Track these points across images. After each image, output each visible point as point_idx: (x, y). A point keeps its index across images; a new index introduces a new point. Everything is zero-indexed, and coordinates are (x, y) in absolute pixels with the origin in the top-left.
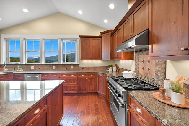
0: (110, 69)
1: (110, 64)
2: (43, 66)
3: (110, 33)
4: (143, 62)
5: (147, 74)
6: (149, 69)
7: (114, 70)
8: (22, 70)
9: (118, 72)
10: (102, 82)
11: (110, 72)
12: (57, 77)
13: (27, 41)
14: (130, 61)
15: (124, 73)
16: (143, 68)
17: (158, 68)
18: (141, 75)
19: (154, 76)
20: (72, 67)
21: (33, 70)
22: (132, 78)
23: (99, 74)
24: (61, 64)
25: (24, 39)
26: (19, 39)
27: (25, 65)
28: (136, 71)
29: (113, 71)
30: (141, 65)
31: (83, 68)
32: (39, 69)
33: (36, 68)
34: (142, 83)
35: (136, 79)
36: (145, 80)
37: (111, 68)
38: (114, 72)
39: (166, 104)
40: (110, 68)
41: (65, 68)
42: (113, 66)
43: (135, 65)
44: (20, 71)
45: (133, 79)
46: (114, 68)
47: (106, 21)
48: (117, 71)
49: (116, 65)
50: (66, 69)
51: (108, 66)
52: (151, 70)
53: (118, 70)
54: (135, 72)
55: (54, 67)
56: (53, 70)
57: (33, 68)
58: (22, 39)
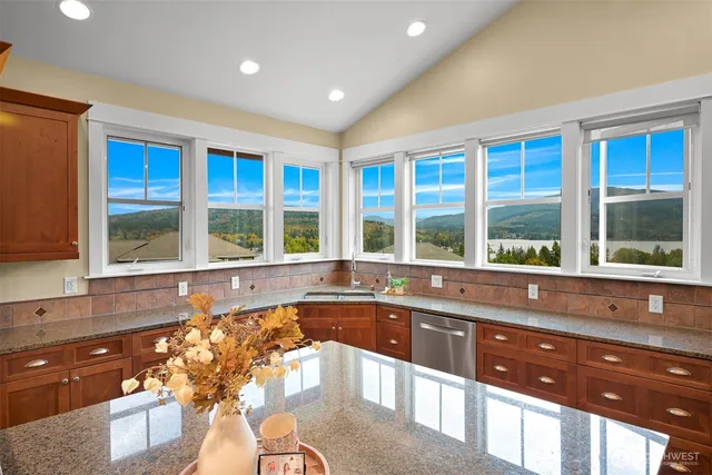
2: (480, 278)
8: (399, 290)
12: (561, 357)
13: (414, 162)
20: (656, 303)
21: (438, 295)
24: (579, 273)
25: (407, 154)
26: (390, 159)
27: (408, 269)
32: (462, 290)
33: (451, 286)
41: (600, 303)
44: (394, 294)
50: (613, 308)
55: (533, 291)
56: (528, 307)
57: (436, 281)
58: (398, 158)
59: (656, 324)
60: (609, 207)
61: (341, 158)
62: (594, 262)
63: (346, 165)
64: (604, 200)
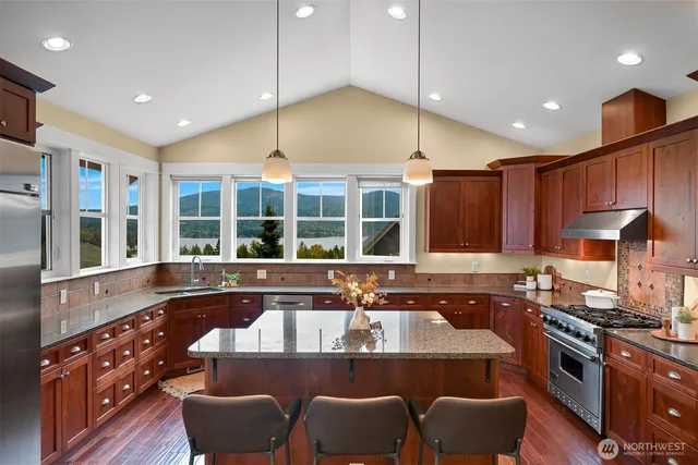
0: (530, 284)
1: (529, 266)
2: (296, 269)
3: (533, 166)
4: (640, 267)
5: (647, 297)
6: (652, 287)
7: (542, 287)
8: (234, 283)
9: (557, 295)
10: (508, 326)
11: (528, 293)
14: (604, 264)
15: (590, 297)
16: (640, 284)
17: (670, 285)
18: (635, 301)
19: (662, 302)
21: (263, 283)
22: (612, 307)
23: (496, 299)
25: (233, 177)
26: (218, 178)
28: (622, 291)
29: (537, 289)
30: (633, 276)
31: (430, 278)
32: (283, 279)
33: (273, 276)
34: (636, 317)
35: (621, 311)
36: (645, 311)
37: (532, 278)
38: (542, 293)
39: (671, 341)
40: (529, 278)
42: (540, 273)
43: (619, 274)
44: (230, 286)
45: (613, 310)
46: (545, 281)
47: (519, 125)
48: (553, 289)
49: (549, 270)
51: (522, 272)
52: (656, 288)
53: (556, 287)
54: (618, 293)
57: (262, 274)
58: (227, 179)
61: (160, 169)
63: (166, 177)
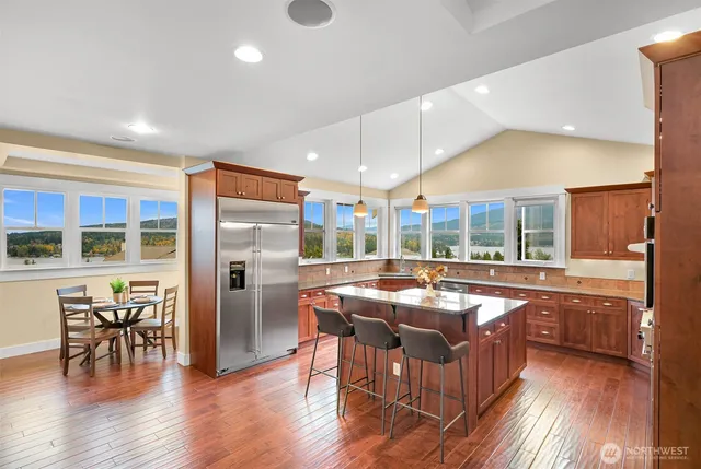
24: (512, 264)
41: (521, 277)
50: (526, 278)
55: (492, 272)
56: (490, 279)
59: (543, 283)
60: (527, 235)
62: (519, 258)
64: (524, 231)
